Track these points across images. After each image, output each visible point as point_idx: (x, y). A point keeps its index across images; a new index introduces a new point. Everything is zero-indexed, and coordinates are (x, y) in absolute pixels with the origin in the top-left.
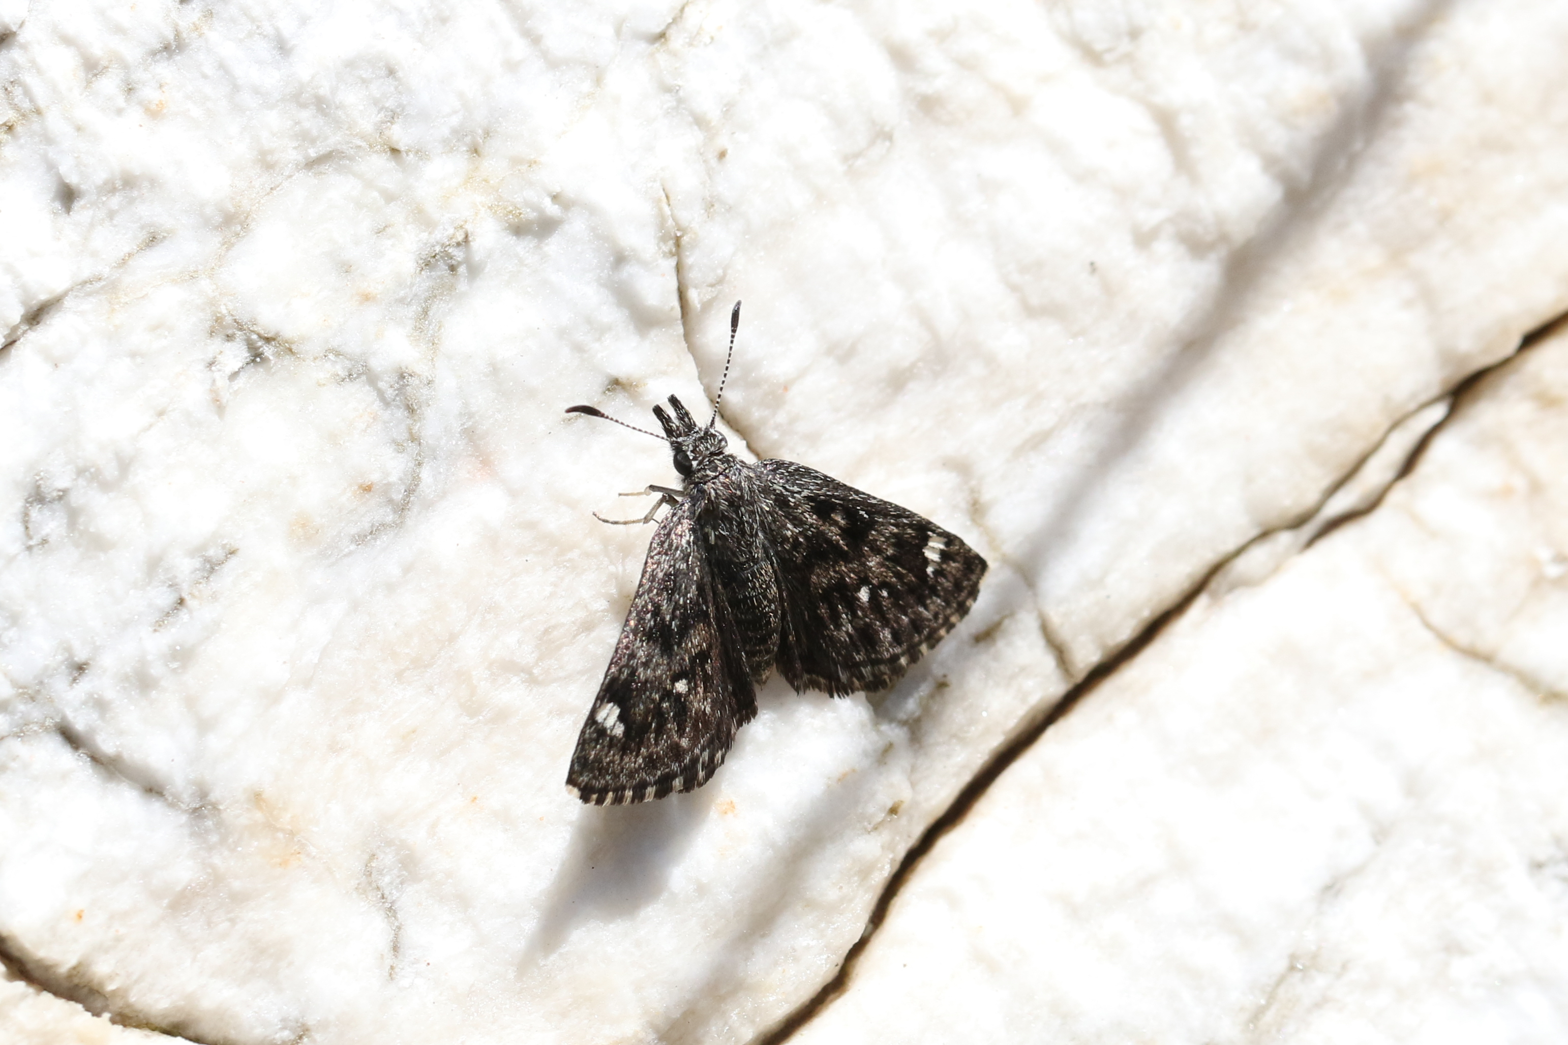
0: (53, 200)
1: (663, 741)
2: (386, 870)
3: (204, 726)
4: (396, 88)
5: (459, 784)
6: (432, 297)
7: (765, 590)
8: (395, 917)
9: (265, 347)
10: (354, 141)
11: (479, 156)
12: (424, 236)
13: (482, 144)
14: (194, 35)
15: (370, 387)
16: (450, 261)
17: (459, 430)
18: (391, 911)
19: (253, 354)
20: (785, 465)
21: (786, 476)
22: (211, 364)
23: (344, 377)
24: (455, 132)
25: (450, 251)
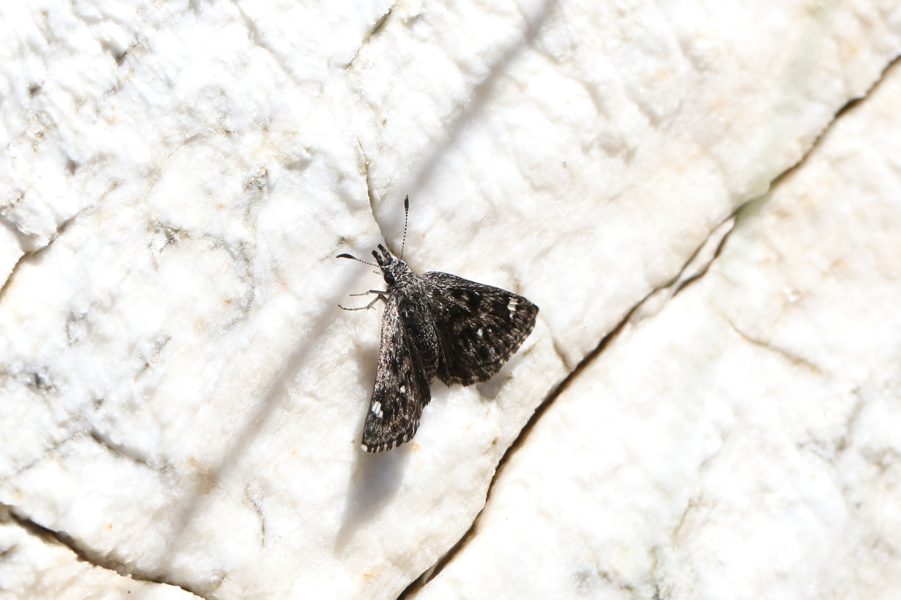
0: (65, 169)
1: (398, 418)
2: (255, 492)
3: (163, 427)
4: (226, 101)
5: (286, 446)
6: (250, 204)
7: (432, 337)
8: (261, 514)
9: (175, 235)
10: (208, 129)
11: (268, 131)
12: (245, 173)
13: (269, 125)
14: (126, 81)
15: (226, 251)
16: (259, 185)
17: (270, 269)
18: (259, 512)
19: (169, 238)
20: (437, 274)
21: (438, 279)
22: (150, 246)
23: (213, 247)
24: (255, 120)
25: (259, 180)
